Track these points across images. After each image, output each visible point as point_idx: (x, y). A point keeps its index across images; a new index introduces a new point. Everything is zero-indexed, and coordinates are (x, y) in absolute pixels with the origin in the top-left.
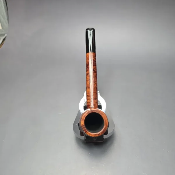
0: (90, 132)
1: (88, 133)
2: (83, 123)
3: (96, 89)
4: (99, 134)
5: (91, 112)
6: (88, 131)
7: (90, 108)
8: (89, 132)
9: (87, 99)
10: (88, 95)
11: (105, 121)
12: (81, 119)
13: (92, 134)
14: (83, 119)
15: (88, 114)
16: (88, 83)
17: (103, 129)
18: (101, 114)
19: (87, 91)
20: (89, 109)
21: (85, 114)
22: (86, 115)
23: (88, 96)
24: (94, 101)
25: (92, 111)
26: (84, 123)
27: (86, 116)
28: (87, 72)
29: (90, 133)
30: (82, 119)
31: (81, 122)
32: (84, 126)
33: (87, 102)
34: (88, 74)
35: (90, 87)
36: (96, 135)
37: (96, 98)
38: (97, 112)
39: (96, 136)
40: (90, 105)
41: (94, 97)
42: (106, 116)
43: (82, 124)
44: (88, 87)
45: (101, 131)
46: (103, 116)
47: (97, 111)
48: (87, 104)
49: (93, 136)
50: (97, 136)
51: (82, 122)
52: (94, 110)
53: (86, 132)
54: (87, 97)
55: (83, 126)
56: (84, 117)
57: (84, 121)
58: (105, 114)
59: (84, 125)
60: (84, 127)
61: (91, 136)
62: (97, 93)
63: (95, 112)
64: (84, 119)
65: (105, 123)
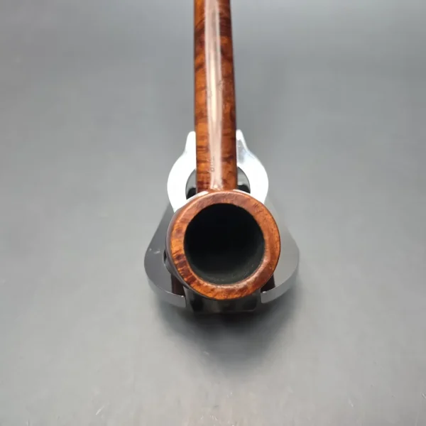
0: (206, 280)
1: (199, 284)
2: (178, 246)
3: (230, 122)
4: (241, 290)
5: (211, 203)
6: (199, 276)
7: (207, 189)
8: (201, 282)
9: (199, 162)
10: (202, 143)
11: (266, 238)
12: (172, 229)
13: (215, 289)
14: (179, 231)
15: (198, 211)
16: (201, 100)
17: (261, 268)
18: (252, 212)
19: (196, 130)
20: (203, 194)
21: (185, 211)
22: (191, 214)
23: (202, 149)
24: (224, 168)
25: (214, 196)
26: (182, 246)
27: (192, 217)
28: (199, 60)
29: (206, 284)
30: (174, 232)
31: (170, 244)
32: (184, 259)
33: (198, 172)
34: (200, 67)
35: (206, 117)
36: (230, 292)
37: (230, 156)
38: (236, 203)
39: (230, 297)
40: (208, 183)
41: (223, 153)
42: (273, 218)
43: (175, 249)
44: (200, 116)
45: (252, 279)
46: (259, 218)
47: (237, 197)
48: (198, 177)
49: (218, 297)
50: (236, 296)
51: (174, 242)
52: (224, 196)
53: (193, 280)
54: (197, 151)
55: (179, 257)
56: (183, 222)
57: (183, 239)
58: (269, 212)
59: (183, 252)
60: (182, 260)
61: (210, 295)
62: (234, 139)
63: (229, 202)
64: (184, 228)
65: (267, 245)
